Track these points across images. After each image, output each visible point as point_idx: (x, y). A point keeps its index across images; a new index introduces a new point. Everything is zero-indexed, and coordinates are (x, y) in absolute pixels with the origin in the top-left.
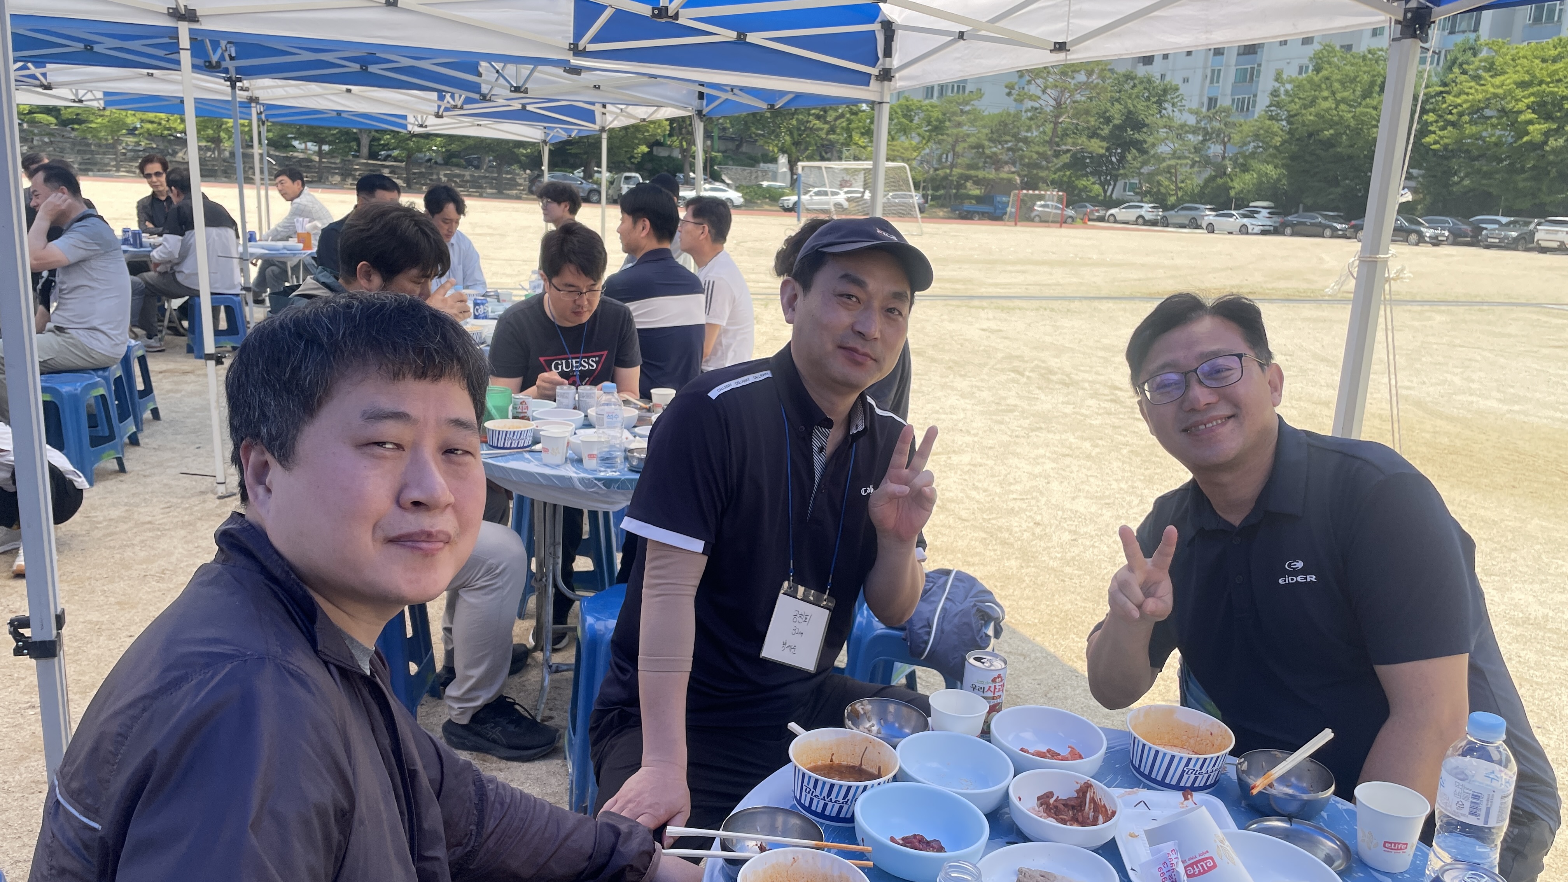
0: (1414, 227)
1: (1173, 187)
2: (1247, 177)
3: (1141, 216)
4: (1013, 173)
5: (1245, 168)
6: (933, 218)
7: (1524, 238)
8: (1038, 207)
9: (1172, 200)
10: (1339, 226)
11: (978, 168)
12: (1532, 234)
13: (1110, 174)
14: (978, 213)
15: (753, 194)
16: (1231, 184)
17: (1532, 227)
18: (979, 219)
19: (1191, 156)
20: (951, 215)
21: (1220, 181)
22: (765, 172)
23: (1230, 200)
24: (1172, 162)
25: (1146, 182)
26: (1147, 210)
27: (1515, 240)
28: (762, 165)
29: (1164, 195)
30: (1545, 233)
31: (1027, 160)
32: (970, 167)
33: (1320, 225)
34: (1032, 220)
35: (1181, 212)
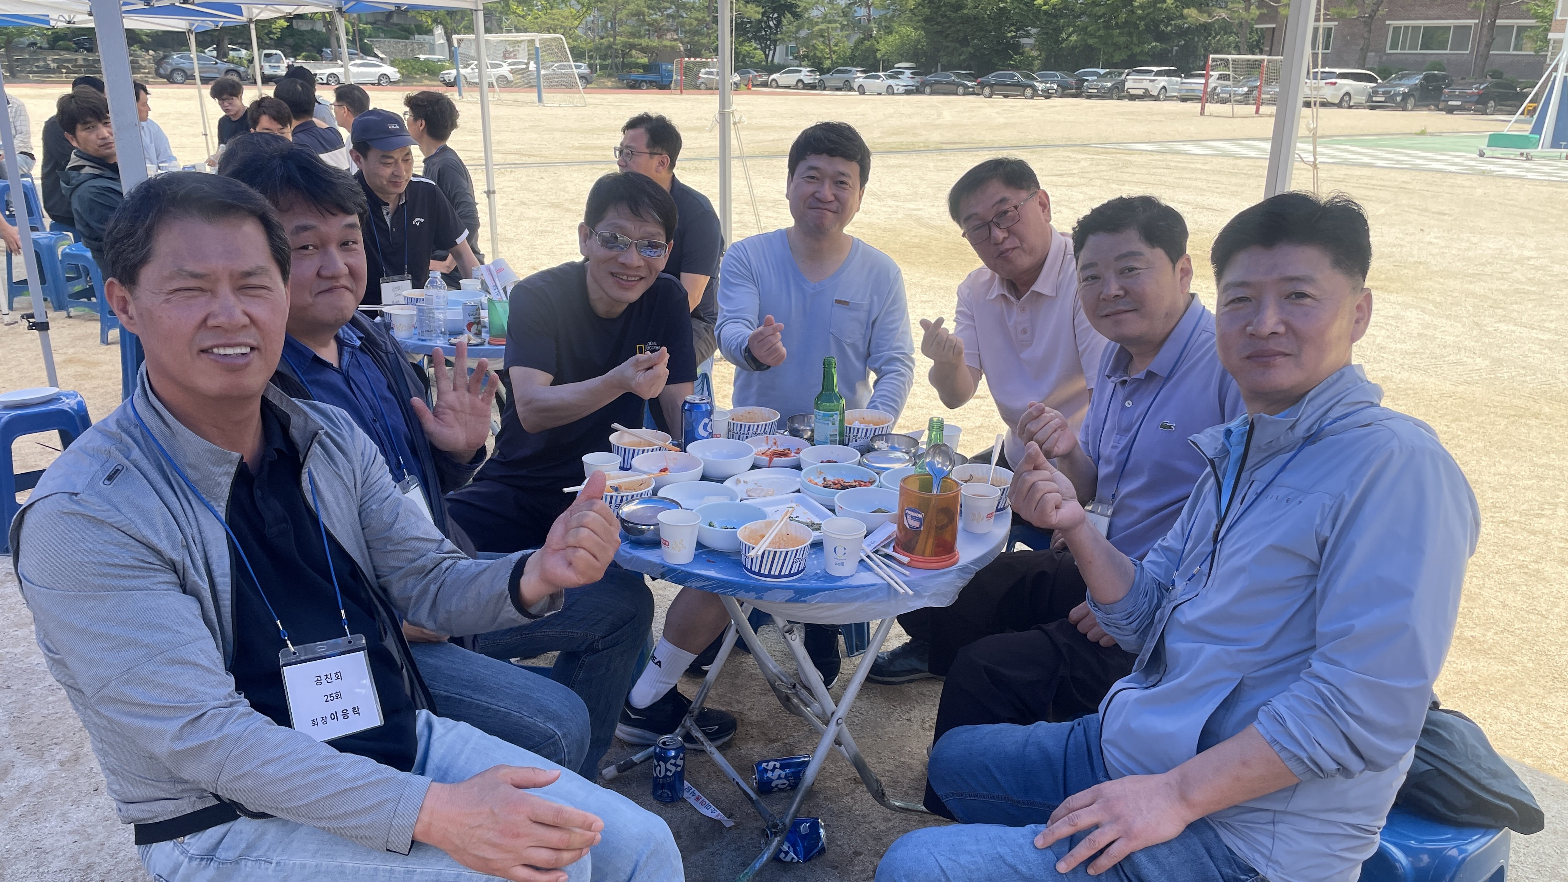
0: (1030, 82)
1: (827, 50)
2: (890, 38)
3: (800, 81)
4: (676, 40)
5: (889, 31)
6: (602, 88)
7: (1117, 87)
8: (703, 74)
9: (827, 64)
10: (969, 84)
11: (640, 37)
12: (1123, 82)
13: (770, 39)
14: (645, 81)
15: (410, 68)
16: (877, 47)
17: (1124, 76)
18: (647, 88)
19: (840, 19)
20: (620, 85)
21: (867, 43)
22: (421, 44)
23: (877, 61)
24: (823, 26)
25: (802, 46)
26: (805, 74)
27: (1110, 89)
28: (416, 36)
29: (820, 58)
30: (1133, 82)
31: (687, 28)
32: (633, 35)
33: (953, 83)
34: (698, 88)
35: (835, 75)
